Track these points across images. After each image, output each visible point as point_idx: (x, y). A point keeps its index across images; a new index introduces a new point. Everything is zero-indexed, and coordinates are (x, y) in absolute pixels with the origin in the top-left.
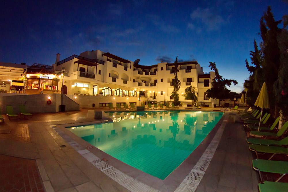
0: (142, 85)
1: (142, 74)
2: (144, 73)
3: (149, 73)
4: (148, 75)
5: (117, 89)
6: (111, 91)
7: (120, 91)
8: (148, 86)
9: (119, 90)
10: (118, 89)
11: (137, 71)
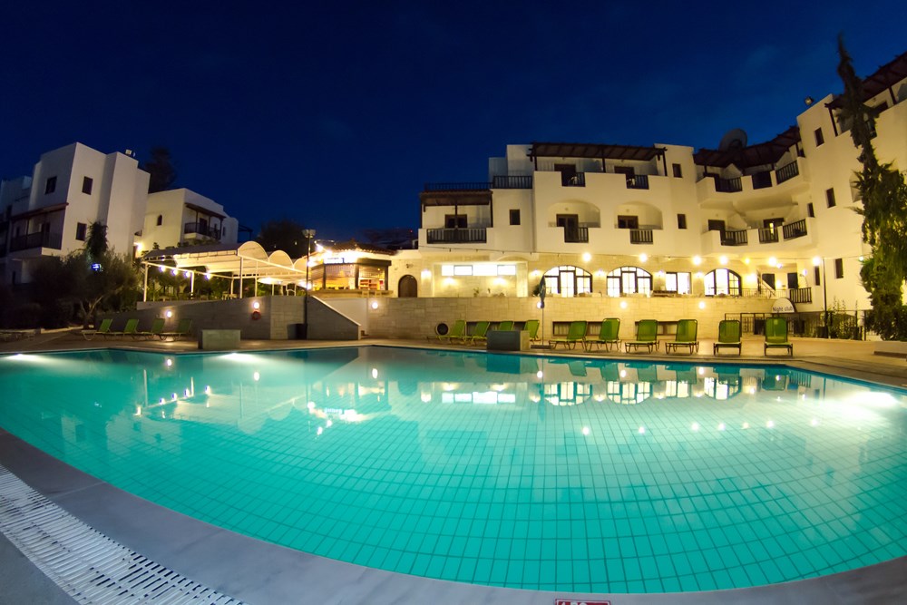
0: (745, 243)
1: (740, 189)
2: (747, 181)
3: (773, 174)
4: (769, 185)
5: (622, 272)
6: (589, 279)
7: (636, 278)
8: (776, 240)
9: (633, 274)
10: (624, 269)
11: (710, 181)
